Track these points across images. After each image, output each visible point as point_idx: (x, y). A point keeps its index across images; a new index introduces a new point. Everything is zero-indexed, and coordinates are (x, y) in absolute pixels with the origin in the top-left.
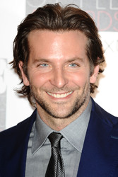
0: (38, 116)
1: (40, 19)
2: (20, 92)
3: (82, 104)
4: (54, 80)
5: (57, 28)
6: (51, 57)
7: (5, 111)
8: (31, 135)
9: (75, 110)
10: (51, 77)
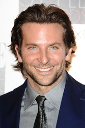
0: (28, 84)
1: (30, 15)
2: (15, 67)
3: (60, 76)
4: (41, 59)
5: (42, 21)
6: (38, 42)
7: (4, 81)
8: (24, 97)
9: (55, 80)
10: (38, 56)
